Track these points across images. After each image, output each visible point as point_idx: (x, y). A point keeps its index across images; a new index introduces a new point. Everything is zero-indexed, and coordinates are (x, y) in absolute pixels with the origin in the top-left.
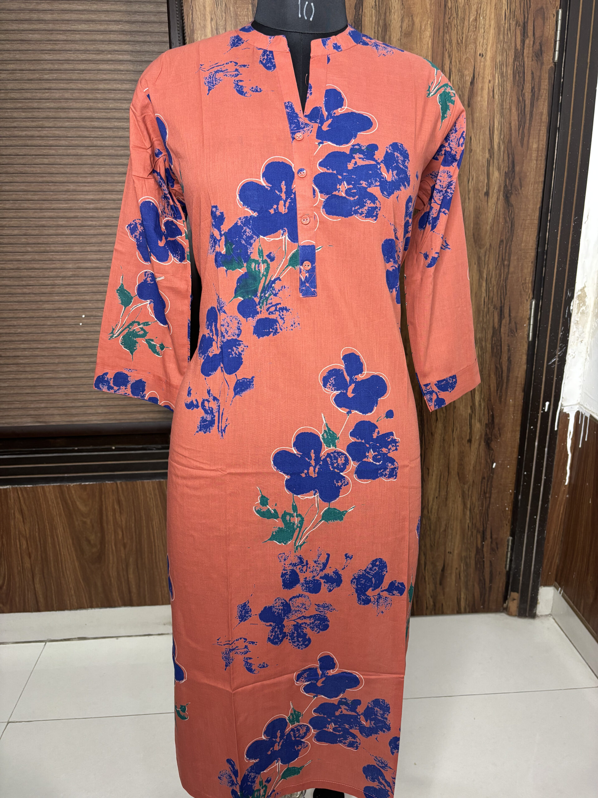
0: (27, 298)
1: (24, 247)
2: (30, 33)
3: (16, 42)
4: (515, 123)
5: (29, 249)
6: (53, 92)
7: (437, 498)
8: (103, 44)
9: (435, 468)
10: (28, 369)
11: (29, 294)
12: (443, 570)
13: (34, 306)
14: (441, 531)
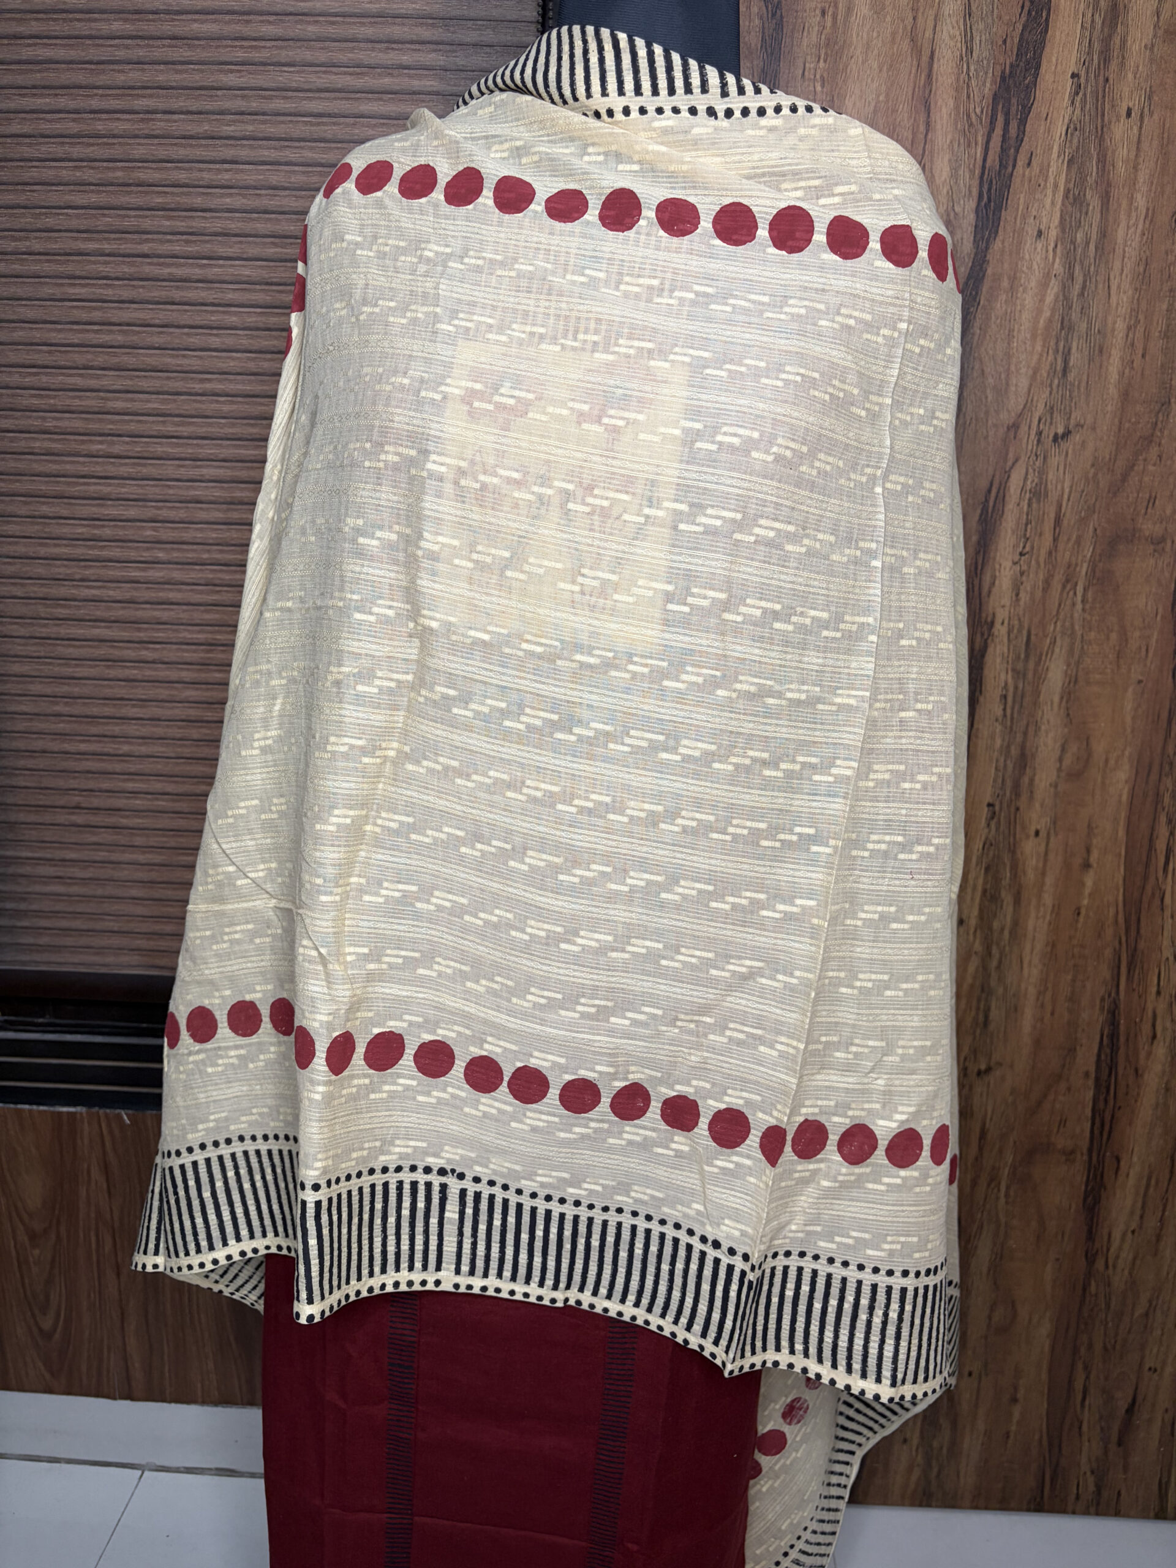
0: (148, 673)
1: (148, 549)
2: (195, 21)
3: (159, 42)
5: (161, 555)
6: (242, 171)
7: (1133, 1232)
8: (373, 50)
9: (1135, 1159)
10: (139, 841)
11: (153, 662)
12: (1130, 1410)
13: (163, 692)
14: (1137, 1314)
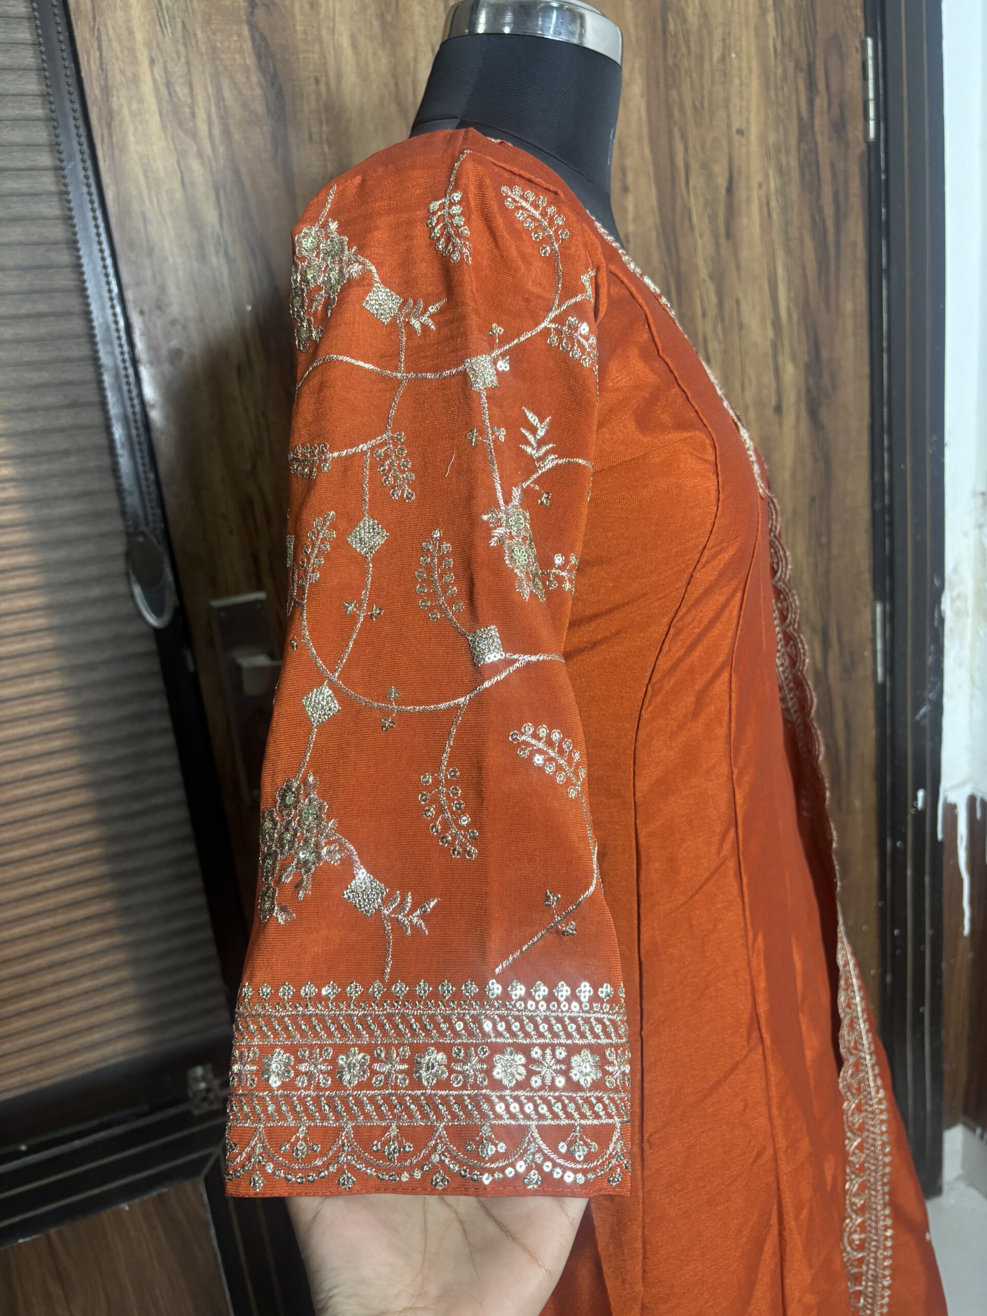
4: (811, 267)
